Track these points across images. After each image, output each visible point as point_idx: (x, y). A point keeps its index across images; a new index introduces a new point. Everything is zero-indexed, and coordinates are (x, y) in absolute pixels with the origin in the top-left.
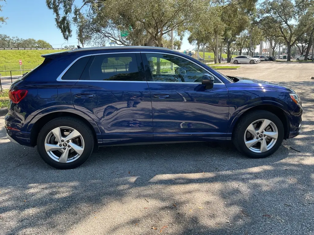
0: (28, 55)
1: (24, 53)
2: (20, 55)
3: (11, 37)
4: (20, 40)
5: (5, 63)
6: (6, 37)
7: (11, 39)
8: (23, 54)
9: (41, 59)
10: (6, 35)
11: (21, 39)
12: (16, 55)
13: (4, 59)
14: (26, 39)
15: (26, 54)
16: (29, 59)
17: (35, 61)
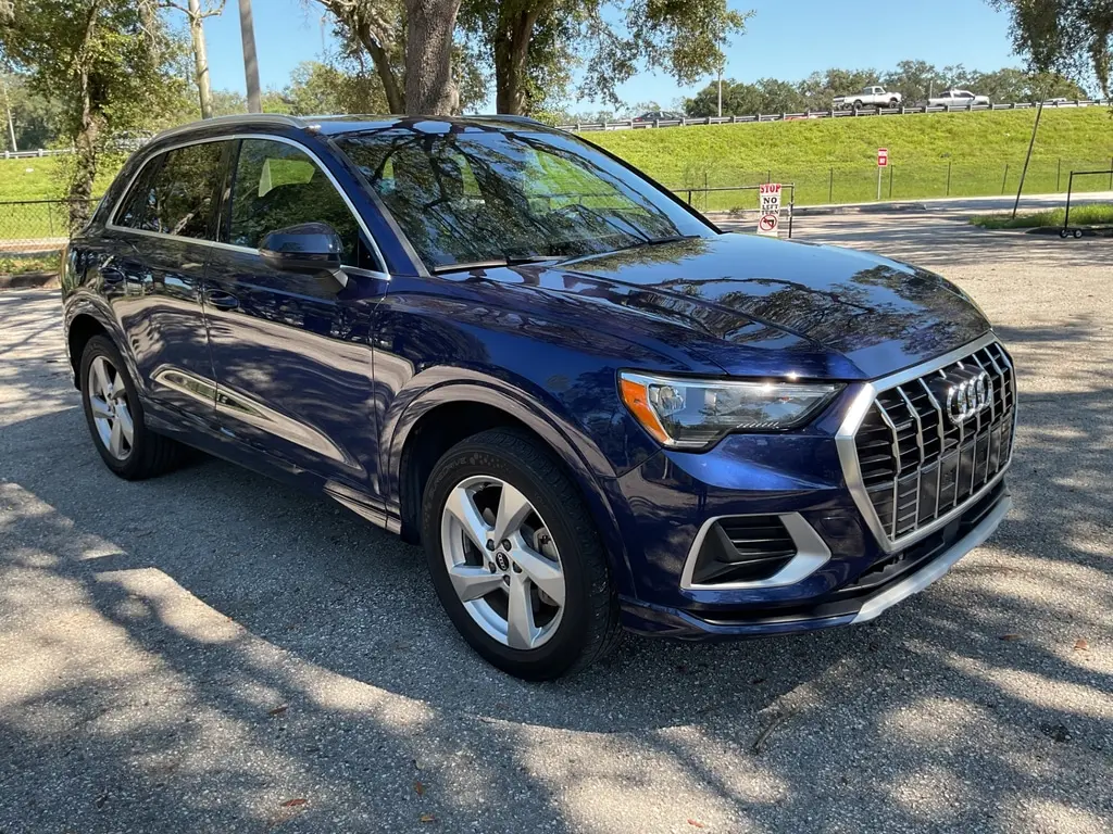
0: (950, 131)
1: (939, 122)
2: (920, 130)
3: (939, 69)
4: (969, 77)
5: (864, 160)
6: (922, 67)
7: (937, 74)
8: (932, 127)
9: (994, 145)
10: (923, 63)
11: (975, 72)
12: (907, 132)
13: (865, 146)
14: (990, 73)
15: (944, 129)
16: (950, 144)
17: (967, 150)
